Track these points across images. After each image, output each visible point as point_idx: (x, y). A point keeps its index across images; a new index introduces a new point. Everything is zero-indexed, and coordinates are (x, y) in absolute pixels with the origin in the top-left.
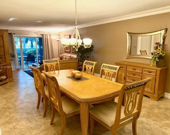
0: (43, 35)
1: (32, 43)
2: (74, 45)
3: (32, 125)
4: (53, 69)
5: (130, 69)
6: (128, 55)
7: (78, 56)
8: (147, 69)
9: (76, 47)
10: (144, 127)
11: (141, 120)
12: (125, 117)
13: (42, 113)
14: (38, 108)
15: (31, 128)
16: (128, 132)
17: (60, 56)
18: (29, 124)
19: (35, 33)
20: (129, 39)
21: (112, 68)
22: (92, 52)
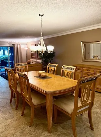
0: (14, 45)
1: (4, 52)
2: (40, 50)
3: (6, 116)
4: (23, 71)
5: (85, 70)
6: (83, 59)
7: (42, 61)
8: (98, 70)
9: (41, 52)
10: (99, 116)
11: (96, 111)
12: (81, 105)
13: (14, 107)
14: (11, 102)
15: (6, 118)
16: (85, 120)
17: (28, 61)
18: (4, 116)
19: (8, 43)
20: (83, 47)
21: (70, 69)
22: (54, 57)
